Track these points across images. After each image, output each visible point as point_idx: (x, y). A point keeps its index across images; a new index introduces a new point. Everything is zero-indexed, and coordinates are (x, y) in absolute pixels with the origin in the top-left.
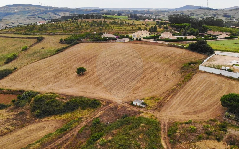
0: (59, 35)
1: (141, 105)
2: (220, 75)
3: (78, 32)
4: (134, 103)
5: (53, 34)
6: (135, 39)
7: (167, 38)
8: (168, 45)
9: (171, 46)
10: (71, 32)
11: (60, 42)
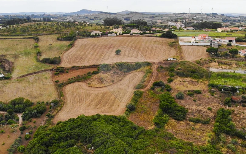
0: (47, 35)
1: (174, 59)
2: (192, 45)
3: (61, 32)
4: (169, 59)
5: (41, 35)
6: (118, 34)
7: (137, 33)
8: (146, 36)
9: (148, 36)
10: (55, 32)
11: (58, 39)
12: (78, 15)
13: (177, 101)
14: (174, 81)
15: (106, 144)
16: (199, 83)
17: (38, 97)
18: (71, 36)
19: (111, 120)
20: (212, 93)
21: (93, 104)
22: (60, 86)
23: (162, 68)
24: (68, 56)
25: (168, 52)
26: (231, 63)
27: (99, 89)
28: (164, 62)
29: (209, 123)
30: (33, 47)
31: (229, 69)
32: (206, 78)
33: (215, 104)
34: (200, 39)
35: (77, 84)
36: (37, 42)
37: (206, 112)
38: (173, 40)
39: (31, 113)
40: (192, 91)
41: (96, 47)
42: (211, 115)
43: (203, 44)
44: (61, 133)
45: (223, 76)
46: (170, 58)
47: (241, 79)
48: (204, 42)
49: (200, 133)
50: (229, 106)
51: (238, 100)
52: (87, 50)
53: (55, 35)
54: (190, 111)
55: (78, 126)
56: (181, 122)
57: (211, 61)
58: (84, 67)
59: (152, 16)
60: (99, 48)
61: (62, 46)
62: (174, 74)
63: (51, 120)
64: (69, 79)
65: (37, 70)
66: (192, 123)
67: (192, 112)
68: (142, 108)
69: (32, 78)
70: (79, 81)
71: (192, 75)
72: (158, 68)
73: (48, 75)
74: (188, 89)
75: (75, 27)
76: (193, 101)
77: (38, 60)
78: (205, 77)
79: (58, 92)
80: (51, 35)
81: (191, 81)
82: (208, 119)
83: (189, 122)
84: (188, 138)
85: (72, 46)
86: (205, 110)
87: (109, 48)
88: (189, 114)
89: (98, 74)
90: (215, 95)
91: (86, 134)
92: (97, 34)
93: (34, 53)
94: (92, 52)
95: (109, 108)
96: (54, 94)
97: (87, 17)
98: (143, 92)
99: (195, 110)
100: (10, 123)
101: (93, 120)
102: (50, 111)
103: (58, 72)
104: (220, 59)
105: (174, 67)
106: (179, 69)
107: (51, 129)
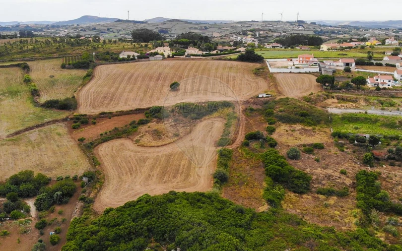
1: (267, 96)
2: (291, 72)
4: (260, 96)
5: (32, 60)
6: (166, 56)
7: (196, 54)
8: (213, 59)
9: (217, 60)
10: (55, 55)
11: (63, 67)
12: (78, 25)
13: (291, 162)
14: (277, 130)
15: (202, 241)
16: (317, 132)
17: (56, 168)
18: (85, 60)
19: (198, 201)
20: (341, 147)
21: (155, 175)
22: (88, 147)
23: (252, 110)
24: (88, 96)
25: (254, 85)
26: (356, 99)
27: (157, 149)
28: (252, 101)
29: (348, 195)
30: (22, 81)
31: (357, 108)
32: (325, 123)
33: (350, 165)
34: (301, 62)
35: (116, 143)
36: (27, 73)
37: (340, 177)
38: (258, 65)
39: (52, 197)
40: (309, 145)
41: (133, 78)
42: (348, 182)
43: (308, 70)
44: (117, 227)
45: (350, 120)
46: (260, 94)
47: (378, 124)
48: (308, 67)
49: (338, 211)
50: (372, 167)
51: (383, 155)
52: (120, 84)
53: (56, 59)
54: (314, 177)
55: (145, 213)
56: (305, 196)
57: (328, 97)
58: (121, 114)
59: (203, 25)
60: (140, 79)
61: (73, 79)
62: (274, 119)
63: (89, 207)
64: (101, 135)
65: (40, 122)
66: (321, 196)
67: (317, 179)
68: (239, 177)
69: (34, 135)
70: (118, 138)
71: (303, 119)
72: (245, 110)
73: (62, 129)
74: (302, 143)
75: (88, 46)
76: (315, 160)
77: (36, 104)
78: (323, 122)
79: (88, 157)
80: (50, 60)
81: (302, 129)
82: (345, 188)
83: (316, 195)
84: (323, 221)
85: (91, 79)
86: (337, 174)
87: (158, 80)
88: (313, 183)
89: (149, 124)
90: (345, 150)
91: (164, 227)
92: (131, 57)
93: (25, 91)
94: (129, 88)
95: (185, 180)
96: (82, 161)
97: (94, 29)
98: (232, 151)
99: (321, 175)
100: (15, 218)
101: (167, 202)
102: (84, 192)
103: (78, 123)
104: (340, 93)
105: (273, 109)
106: (281, 112)
107: (96, 223)
